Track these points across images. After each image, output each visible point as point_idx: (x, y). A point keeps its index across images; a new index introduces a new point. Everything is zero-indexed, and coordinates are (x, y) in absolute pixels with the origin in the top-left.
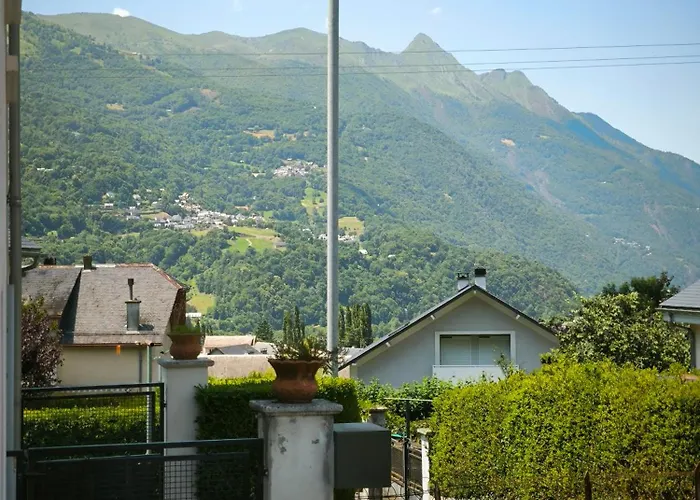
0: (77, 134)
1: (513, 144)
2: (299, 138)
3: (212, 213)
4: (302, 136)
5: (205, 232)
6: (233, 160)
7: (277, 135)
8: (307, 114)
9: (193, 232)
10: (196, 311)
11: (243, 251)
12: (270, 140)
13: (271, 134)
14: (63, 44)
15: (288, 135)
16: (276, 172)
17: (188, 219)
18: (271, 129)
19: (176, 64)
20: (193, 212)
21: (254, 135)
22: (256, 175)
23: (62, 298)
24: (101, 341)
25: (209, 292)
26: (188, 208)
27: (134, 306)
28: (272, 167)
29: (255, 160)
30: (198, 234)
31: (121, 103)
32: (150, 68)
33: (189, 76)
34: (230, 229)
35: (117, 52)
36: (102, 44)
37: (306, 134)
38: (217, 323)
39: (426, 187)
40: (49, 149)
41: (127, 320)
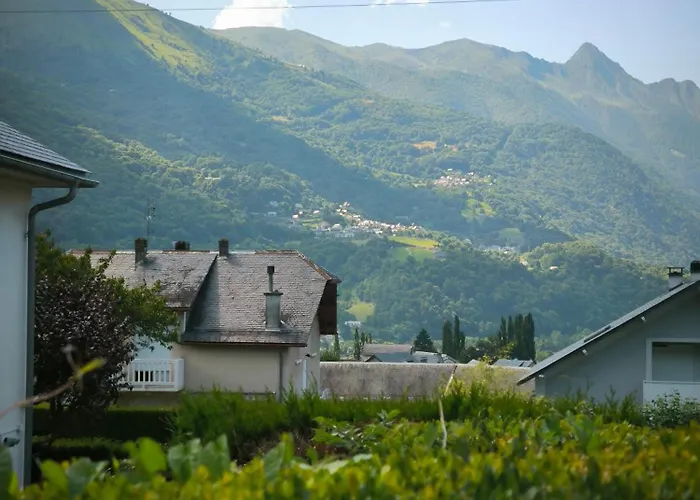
0: (243, 144)
1: (683, 156)
2: (460, 149)
3: (372, 222)
4: (464, 147)
5: (365, 242)
6: (394, 170)
7: (438, 145)
8: (468, 124)
9: (354, 241)
10: (355, 320)
11: (403, 260)
12: (431, 151)
13: (432, 145)
14: (232, 58)
15: (449, 146)
16: (436, 182)
17: (349, 228)
18: (432, 139)
19: (338, 75)
20: (354, 221)
21: (415, 145)
22: (416, 185)
23: (192, 289)
24: (234, 339)
25: (368, 301)
26: (349, 217)
27: (275, 299)
28: (433, 178)
29: (415, 171)
30: (358, 243)
31: (285, 114)
32: (315, 81)
33: (353, 87)
34: (390, 238)
35: (282, 64)
36: (268, 56)
37: (467, 145)
38: (376, 332)
39: (589, 198)
40: (217, 159)
41: (266, 315)
